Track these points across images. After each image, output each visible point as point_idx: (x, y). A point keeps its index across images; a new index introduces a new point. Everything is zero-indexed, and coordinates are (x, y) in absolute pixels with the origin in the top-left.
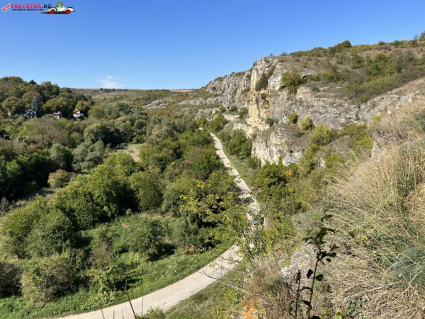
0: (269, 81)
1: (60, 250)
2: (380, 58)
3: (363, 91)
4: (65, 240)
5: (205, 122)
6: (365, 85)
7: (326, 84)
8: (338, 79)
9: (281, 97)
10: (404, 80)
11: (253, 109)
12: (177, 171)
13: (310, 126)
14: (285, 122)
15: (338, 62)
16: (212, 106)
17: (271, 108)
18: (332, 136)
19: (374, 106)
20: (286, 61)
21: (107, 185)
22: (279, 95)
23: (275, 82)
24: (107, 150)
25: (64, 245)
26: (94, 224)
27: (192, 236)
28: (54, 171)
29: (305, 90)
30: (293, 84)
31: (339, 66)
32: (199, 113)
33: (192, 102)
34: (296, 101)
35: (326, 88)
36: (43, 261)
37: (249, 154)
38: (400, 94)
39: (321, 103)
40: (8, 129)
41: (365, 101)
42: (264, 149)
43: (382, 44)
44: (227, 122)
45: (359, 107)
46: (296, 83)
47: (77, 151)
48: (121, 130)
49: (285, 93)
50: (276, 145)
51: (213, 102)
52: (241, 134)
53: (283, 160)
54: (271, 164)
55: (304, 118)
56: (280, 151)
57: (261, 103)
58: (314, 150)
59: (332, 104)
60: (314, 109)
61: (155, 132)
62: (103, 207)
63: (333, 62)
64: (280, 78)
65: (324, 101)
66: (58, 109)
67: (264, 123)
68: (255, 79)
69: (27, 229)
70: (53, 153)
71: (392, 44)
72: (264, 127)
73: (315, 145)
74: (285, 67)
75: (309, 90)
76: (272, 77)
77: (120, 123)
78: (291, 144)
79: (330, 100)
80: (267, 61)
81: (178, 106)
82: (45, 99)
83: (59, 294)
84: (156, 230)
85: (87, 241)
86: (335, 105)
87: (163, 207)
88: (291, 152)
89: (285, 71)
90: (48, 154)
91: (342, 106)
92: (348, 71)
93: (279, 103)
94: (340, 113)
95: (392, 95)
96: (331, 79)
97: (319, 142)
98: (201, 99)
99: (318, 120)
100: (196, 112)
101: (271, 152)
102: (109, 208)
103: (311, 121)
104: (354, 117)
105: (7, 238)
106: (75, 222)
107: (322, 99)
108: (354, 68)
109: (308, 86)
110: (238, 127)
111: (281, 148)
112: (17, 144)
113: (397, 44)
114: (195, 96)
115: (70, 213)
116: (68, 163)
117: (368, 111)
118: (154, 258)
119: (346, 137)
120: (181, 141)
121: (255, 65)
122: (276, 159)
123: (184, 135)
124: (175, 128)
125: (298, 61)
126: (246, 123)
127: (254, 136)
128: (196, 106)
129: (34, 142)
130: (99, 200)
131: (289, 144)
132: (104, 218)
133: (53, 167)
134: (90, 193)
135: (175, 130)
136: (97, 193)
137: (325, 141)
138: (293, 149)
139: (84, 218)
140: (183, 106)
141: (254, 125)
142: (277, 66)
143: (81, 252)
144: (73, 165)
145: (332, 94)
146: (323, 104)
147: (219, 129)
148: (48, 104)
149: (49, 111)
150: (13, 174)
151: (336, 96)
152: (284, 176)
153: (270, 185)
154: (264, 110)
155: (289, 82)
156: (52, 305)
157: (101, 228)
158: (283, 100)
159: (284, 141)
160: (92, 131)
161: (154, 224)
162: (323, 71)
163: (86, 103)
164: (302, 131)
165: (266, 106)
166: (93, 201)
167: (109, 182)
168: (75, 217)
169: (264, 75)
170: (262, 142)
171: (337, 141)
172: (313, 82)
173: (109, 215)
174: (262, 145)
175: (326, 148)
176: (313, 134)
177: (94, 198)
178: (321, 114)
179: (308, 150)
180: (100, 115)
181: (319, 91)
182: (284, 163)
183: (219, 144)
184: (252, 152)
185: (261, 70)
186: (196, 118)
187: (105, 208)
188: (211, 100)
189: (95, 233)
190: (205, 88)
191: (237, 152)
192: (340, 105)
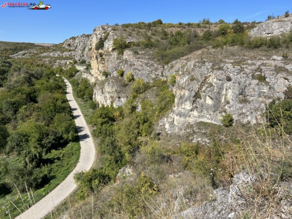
0: (105, 43)
2: (179, 33)
3: (166, 56)
5: (61, 70)
6: (168, 52)
7: (143, 49)
8: (152, 46)
9: (113, 56)
10: (191, 50)
11: (94, 63)
12: (28, 113)
13: (132, 79)
14: (115, 75)
15: (152, 34)
16: (67, 58)
17: (106, 64)
18: (146, 87)
19: (172, 67)
20: (117, 30)
22: (111, 55)
23: (109, 45)
29: (129, 53)
30: (121, 47)
31: (153, 36)
32: (57, 64)
33: (51, 54)
34: (123, 60)
35: (143, 52)
37: (91, 98)
38: (188, 60)
39: (140, 63)
41: (167, 63)
42: (101, 95)
43: (180, 24)
44: (78, 71)
45: (164, 67)
46: (123, 47)
49: (115, 54)
50: (109, 93)
51: (68, 56)
52: (86, 81)
53: (114, 104)
54: (105, 106)
55: (128, 73)
56: (112, 97)
57: (99, 60)
58: (134, 97)
59: (147, 64)
60: (135, 67)
61: (14, 79)
63: (149, 34)
64: (112, 42)
65: (141, 62)
67: (101, 74)
68: (95, 41)
71: (186, 25)
72: (102, 78)
73: (135, 94)
74: (116, 34)
75: (132, 53)
76: (107, 41)
78: (119, 92)
79: (146, 61)
80: (104, 29)
81: (40, 57)
86: (149, 65)
87: (8, 148)
88: (119, 98)
89: (115, 38)
91: (153, 66)
92: (158, 41)
93: (111, 61)
94: (152, 71)
95: (183, 60)
96: (147, 46)
97: (138, 91)
98: (59, 52)
99: (137, 75)
100: (55, 62)
101: (105, 97)
103: (132, 76)
104: (160, 74)
107: (140, 60)
108: (162, 39)
109: (131, 50)
110: (85, 76)
111: (112, 95)
113: (189, 25)
114: (54, 50)
117: (169, 71)
119: (155, 88)
120: (37, 86)
121: (94, 30)
122: (109, 102)
123: (40, 81)
125: (125, 30)
126: (90, 73)
127: (95, 84)
128: (55, 57)
131: (118, 92)
137: (141, 91)
138: (120, 96)
140: (45, 57)
141: (95, 75)
142: (110, 33)
145: (147, 57)
146: (141, 64)
147: (71, 76)
151: (149, 58)
152: (114, 116)
153: (102, 124)
154: (102, 65)
155: (118, 46)
158: (114, 58)
159: (114, 90)
162: (142, 40)
164: (127, 82)
165: (103, 62)
169: (101, 39)
170: (99, 90)
171: (149, 91)
172: (134, 47)
174: (99, 92)
175: (142, 96)
176: (134, 85)
178: (139, 71)
179: (131, 96)
181: (138, 54)
182: (114, 106)
183: (70, 89)
184: (94, 96)
185: (99, 35)
186: (54, 67)
188: (66, 54)
190: (62, 44)
191: (82, 96)
192: (152, 65)
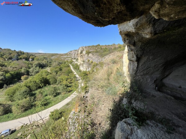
1: (26, 98)
2: (106, 48)
3: (103, 55)
4: (28, 94)
5: (68, 61)
6: (103, 54)
8: (98, 52)
10: (110, 53)
11: (79, 58)
12: (61, 74)
13: (92, 62)
14: (87, 61)
16: (69, 58)
17: (84, 58)
18: (97, 65)
19: (105, 58)
20: (86, 48)
23: (84, 52)
24: (40, 69)
25: (27, 96)
26: (37, 89)
27: (65, 90)
28: (23, 75)
29: (91, 54)
30: (88, 53)
33: (64, 57)
34: (89, 57)
36: (20, 101)
37: (79, 69)
38: (109, 56)
39: (94, 57)
40: (6, 64)
43: (106, 45)
44: (73, 61)
45: (102, 58)
47: (31, 70)
48: (44, 64)
49: (86, 55)
52: (77, 64)
54: (84, 71)
55: (91, 61)
56: (86, 68)
57: (81, 57)
59: (96, 58)
61: (54, 64)
63: (97, 48)
66: (24, 58)
68: (79, 51)
69: (14, 93)
70: (23, 71)
72: (82, 63)
77: (44, 62)
80: (82, 48)
81: (60, 57)
82: (19, 56)
83: (26, 110)
84: (55, 89)
85: (35, 94)
87: (57, 83)
88: (88, 68)
89: (86, 50)
90: (21, 71)
92: (100, 51)
95: (108, 56)
96: (96, 52)
97: (94, 66)
98: (66, 56)
100: (65, 59)
101: (84, 68)
102: (41, 84)
104: (101, 60)
105: (7, 96)
106: (31, 90)
110: (76, 62)
112: (9, 68)
113: (109, 45)
115: (29, 87)
116: (28, 73)
118: (55, 96)
119: (100, 65)
121: (79, 48)
123: (62, 65)
124: (60, 63)
125: (89, 48)
126: (78, 62)
127: (80, 65)
129: (16, 68)
130: (38, 83)
132: (40, 87)
133: (23, 74)
134: (35, 81)
135: (60, 64)
136: (37, 81)
139: (34, 88)
140: (62, 58)
141: (80, 62)
142: (84, 49)
143: (33, 98)
144: (30, 74)
145: (96, 55)
147: (71, 63)
148: (20, 57)
149: (21, 59)
150: (8, 77)
152: (87, 74)
153: (84, 76)
154: (82, 59)
156: (24, 113)
157: (39, 90)
159: (87, 66)
160: (35, 64)
161: (55, 88)
162: (94, 50)
163: (33, 57)
164: (90, 63)
166: (36, 83)
167: (41, 78)
168: (30, 88)
169: (82, 51)
171: (98, 65)
173: (42, 86)
174: (82, 67)
175: (96, 67)
176: (93, 64)
178: (94, 60)
179: (92, 67)
180: (38, 60)
181: (94, 55)
182: (87, 71)
183: (71, 67)
188: (69, 56)
189: (37, 92)
190: (67, 53)
191: (76, 69)
192: (98, 58)
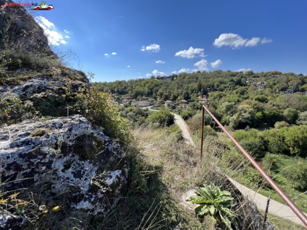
21: (298, 137)
26: (278, 152)
62: (289, 147)
70: (286, 113)
90: (282, 112)
102: (294, 149)
115: (266, 142)
116: (294, 119)
118: (299, 189)
129: (278, 106)
130: (288, 143)
132: (286, 152)
133: (280, 118)
134: (284, 137)
136: (287, 139)
139: (274, 148)
148: (304, 86)
149: (303, 90)
150: (258, 117)
166: (283, 141)
167: (300, 136)
168: (268, 144)
173: (292, 153)
177: (285, 141)
187: (291, 148)
